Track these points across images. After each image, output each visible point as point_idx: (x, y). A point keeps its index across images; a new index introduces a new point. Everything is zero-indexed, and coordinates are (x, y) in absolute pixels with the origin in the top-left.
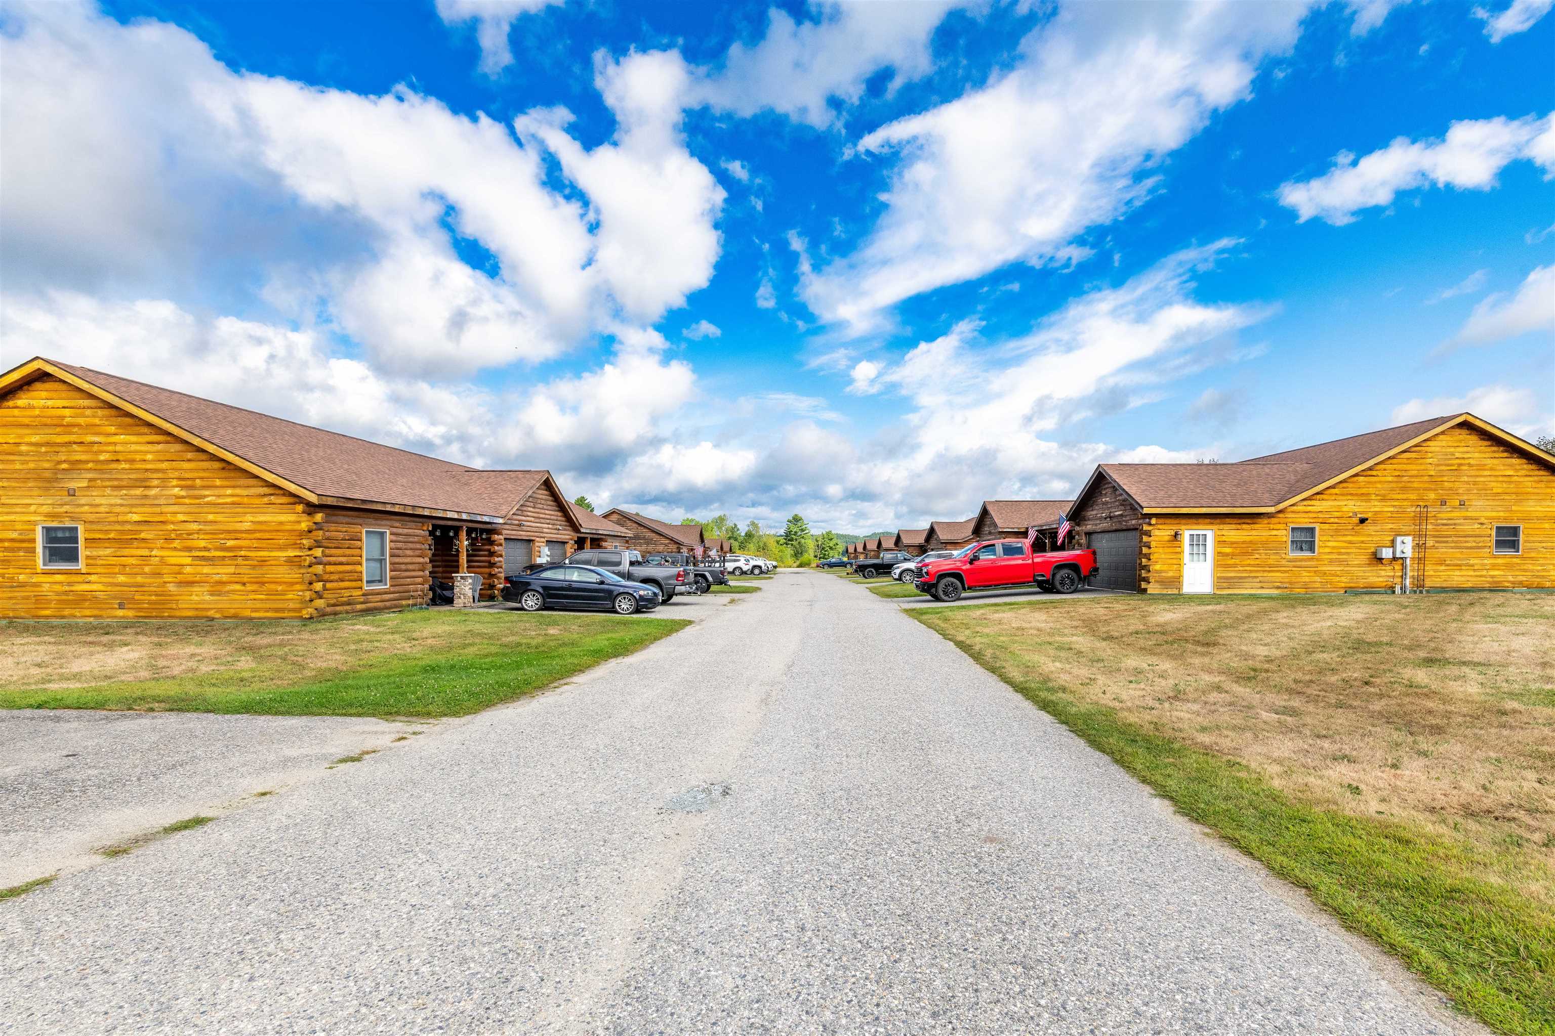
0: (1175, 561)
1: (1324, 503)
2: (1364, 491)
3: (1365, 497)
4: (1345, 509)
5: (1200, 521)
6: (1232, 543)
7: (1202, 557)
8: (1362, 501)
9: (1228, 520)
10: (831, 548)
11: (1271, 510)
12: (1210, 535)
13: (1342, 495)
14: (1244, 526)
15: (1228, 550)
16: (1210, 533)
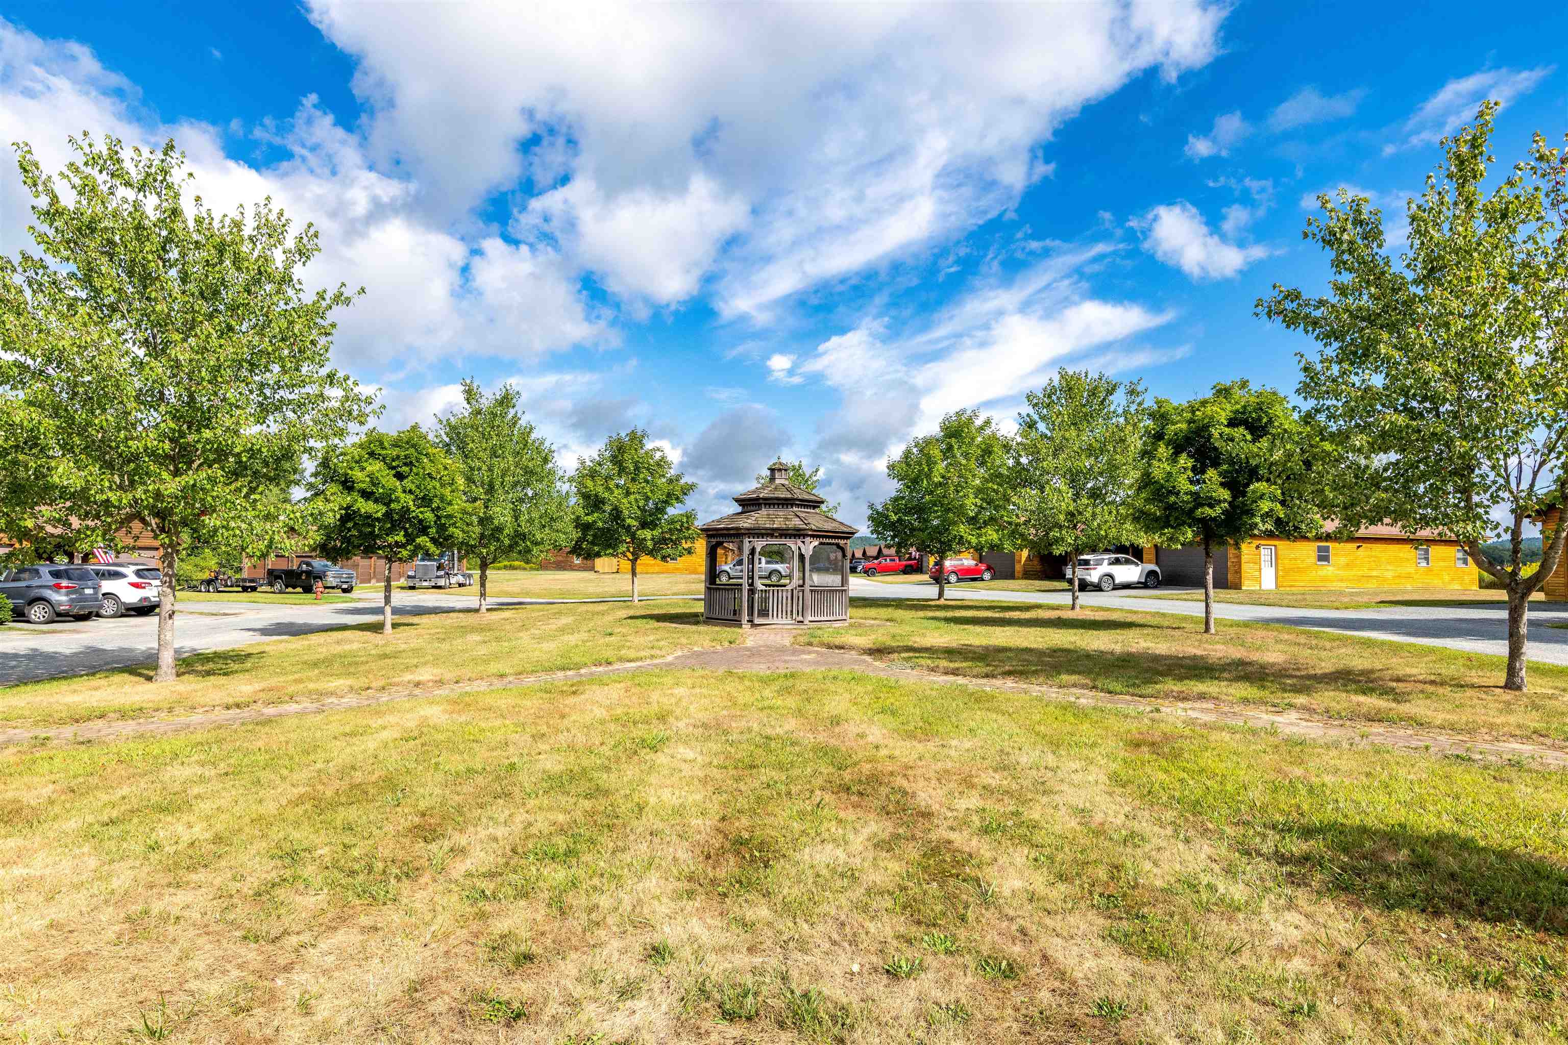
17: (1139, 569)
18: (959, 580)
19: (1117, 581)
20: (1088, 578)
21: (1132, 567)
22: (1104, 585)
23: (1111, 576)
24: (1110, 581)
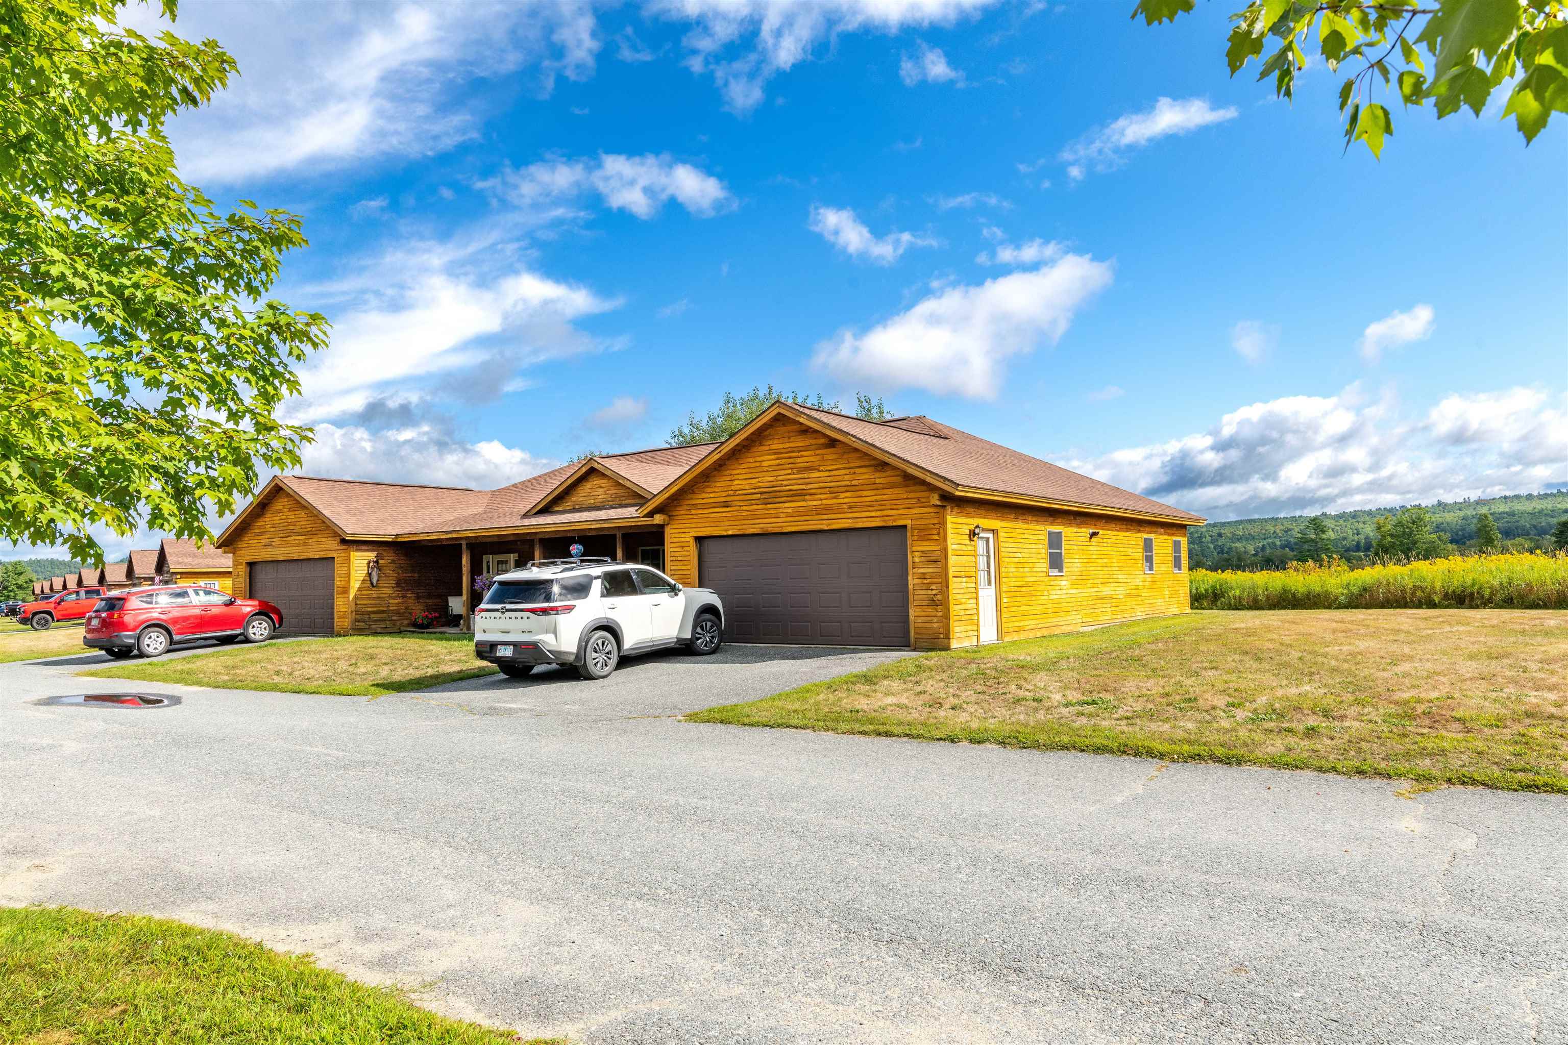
10: (20, 587)
17: (680, 601)
18: (173, 647)
19: (629, 642)
20: (548, 641)
21: (663, 598)
22: (595, 661)
23: (610, 629)
24: (611, 646)
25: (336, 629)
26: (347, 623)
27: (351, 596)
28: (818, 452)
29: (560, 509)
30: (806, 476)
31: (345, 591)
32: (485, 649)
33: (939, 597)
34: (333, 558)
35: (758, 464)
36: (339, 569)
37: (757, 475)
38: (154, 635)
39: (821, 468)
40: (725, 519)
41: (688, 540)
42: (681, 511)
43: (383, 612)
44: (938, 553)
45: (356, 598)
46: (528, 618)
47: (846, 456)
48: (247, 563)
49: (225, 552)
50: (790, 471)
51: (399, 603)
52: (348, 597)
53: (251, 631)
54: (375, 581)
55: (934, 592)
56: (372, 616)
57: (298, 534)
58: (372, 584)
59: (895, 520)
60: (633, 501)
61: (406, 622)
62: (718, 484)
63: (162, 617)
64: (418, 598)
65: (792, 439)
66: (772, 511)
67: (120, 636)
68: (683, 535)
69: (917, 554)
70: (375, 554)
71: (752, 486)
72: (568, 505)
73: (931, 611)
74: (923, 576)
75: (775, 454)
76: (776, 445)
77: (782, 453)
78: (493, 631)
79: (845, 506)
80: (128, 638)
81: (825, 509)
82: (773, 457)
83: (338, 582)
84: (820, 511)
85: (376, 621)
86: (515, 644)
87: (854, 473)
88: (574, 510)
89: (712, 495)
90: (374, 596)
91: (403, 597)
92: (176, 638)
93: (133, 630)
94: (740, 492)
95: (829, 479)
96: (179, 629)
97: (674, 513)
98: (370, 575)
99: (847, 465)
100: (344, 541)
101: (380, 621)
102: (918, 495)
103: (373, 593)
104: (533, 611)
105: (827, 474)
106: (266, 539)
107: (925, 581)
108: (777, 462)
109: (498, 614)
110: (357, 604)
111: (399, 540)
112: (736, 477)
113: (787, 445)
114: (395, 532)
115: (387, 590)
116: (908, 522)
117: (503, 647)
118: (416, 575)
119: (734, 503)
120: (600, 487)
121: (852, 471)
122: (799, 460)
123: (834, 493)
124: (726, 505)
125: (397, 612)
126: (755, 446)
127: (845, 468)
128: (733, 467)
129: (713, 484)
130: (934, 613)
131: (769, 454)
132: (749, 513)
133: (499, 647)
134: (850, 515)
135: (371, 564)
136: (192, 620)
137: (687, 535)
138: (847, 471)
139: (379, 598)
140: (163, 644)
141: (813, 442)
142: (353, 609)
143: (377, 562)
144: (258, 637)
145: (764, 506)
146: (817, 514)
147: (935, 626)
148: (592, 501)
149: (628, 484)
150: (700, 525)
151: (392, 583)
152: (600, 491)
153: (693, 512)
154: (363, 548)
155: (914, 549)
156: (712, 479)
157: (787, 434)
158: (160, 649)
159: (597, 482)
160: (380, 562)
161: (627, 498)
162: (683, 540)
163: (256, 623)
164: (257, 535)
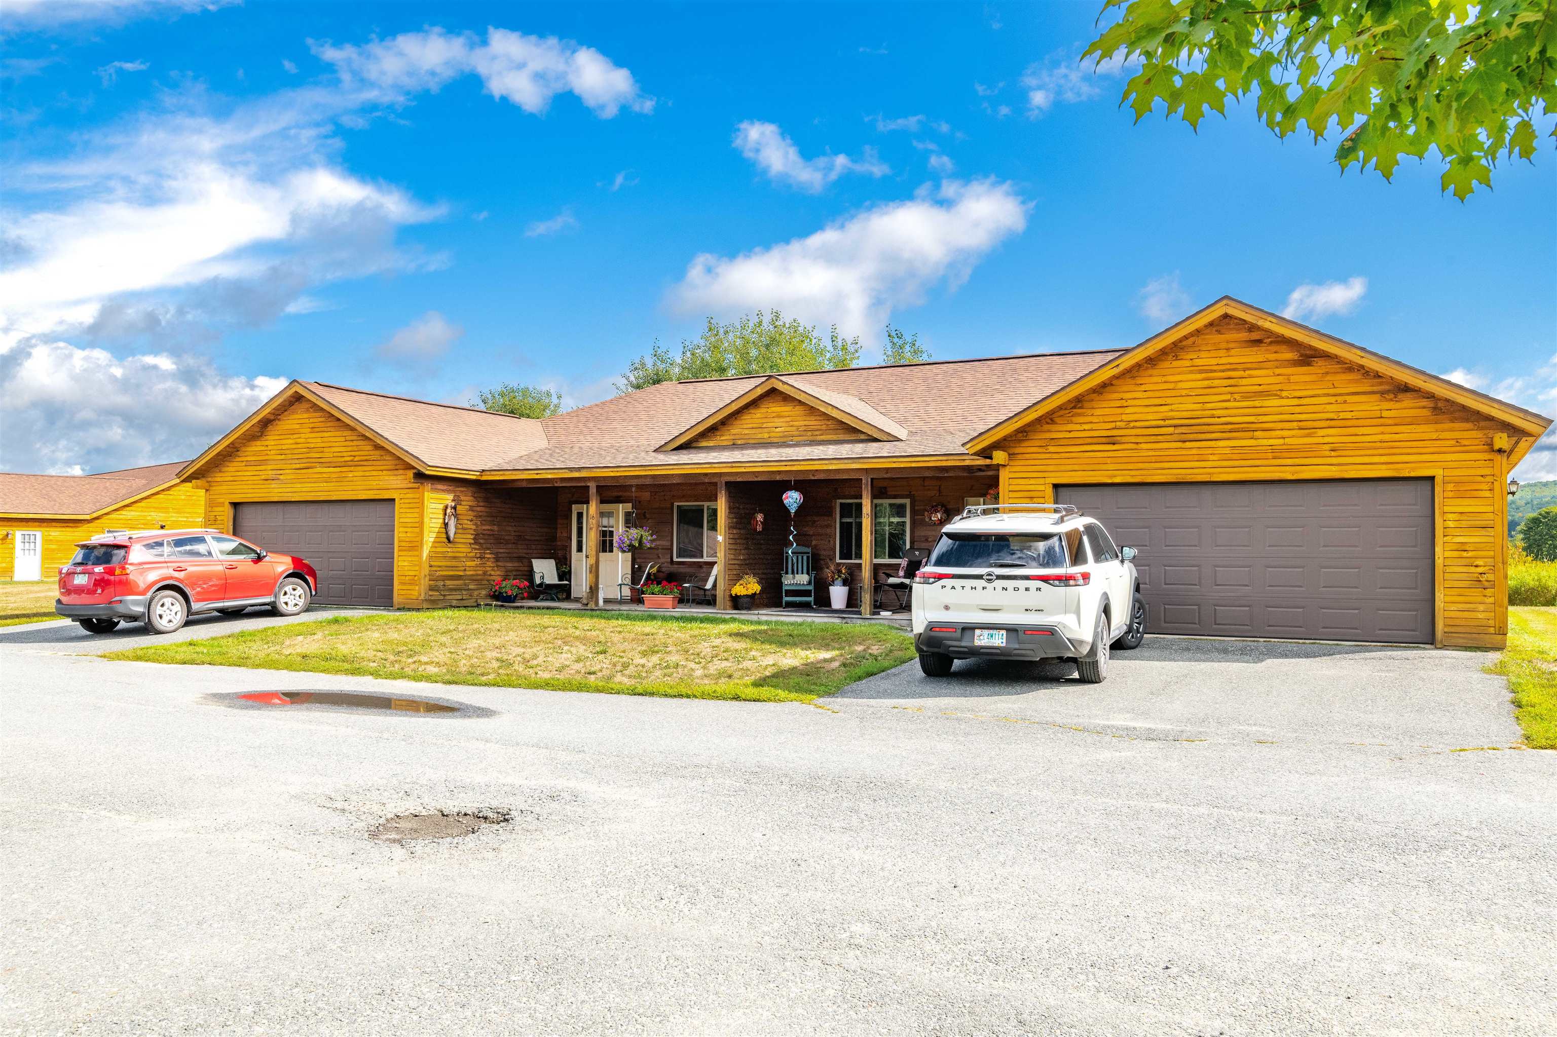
0: (7, 555)
1: (133, 513)
2: (164, 505)
3: (165, 510)
4: (149, 518)
5: (30, 523)
6: (58, 541)
7: (32, 552)
8: (162, 512)
9: (54, 524)
11: (88, 517)
12: (39, 535)
13: (147, 508)
14: (68, 529)
15: (54, 547)
16: (38, 534)
18: (192, 618)
24: (1106, 634)
25: (397, 599)
26: (419, 591)
27: (425, 554)
28: (1278, 371)
29: (711, 444)
30: (1257, 404)
31: (415, 546)
32: (954, 635)
33: (1490, 577)
34: (394, 500)
35: (1171, 386)
36: (402, 516)
37: (1169, 401)
38: (168, 601)
39: (1284, 394)
40: (1109, 461)
41: (1042, 488)
42: (1028, 448)
43: (459, 578)
44: (1491, 516)
45: (430, 557)
46: (1039, 589)
47: (1329, 378)
48: (231, 503)
49: (198, 487)
50: (1228, 397)
51: (477, 566)
52: (420, 556)
53: (283, 599)
54: (452, 535)
55: (1480, 570)
56: (448, 583)
57: (329, 465)
58: (448, 538)
59: (1413, 469)
60: (841, 437)
61: (484, 592)
62: (1098, 412)
63: (176, 574)
64: (497, 559)
65: (1233, 352)
66: (1194, 452)
67: (125, 601)
68: (1032, 481)
69: (1451, 516)
70: (451, 497)
71: (1160, 416)
72: (725, 438)
73: (1475, 595)
74: (1462, 548)
75: (1201, 372)
76: (1205, 359)
77: (1215, 371)
78: (961, 607)
79: (1327, 447)
80: (134, 603)
81: (1288, 451)
82: (1199, 376)
83: (399, 533)
84: (1277, 453)
85: (451, 590)
86: (1012, 630)
87: (1345, 402)
88: (734, 446)
89: (1086, 427)
90: (450, 554)
91: (481, 558)
92: (195, 606)
93: (143, 593)
94: (1138, 424)
95: (1298, 409)
96: (198, 593)
97: (1017, 451)
98: (446, 525)
99: (1332, 391)
100: (420, 476)
101: (455, 590)
102: (1457, 435)
103: (449, 550)
104: (1045, 579)
105: (1296, 402)
106: (268, 471)
107: (1465, 554)
108: (1206, 383)
109: (982, 583)
110: (431, 566)
111: (484, 478)
112: (1130, 403)
113: (1223, 361)
114: (480, 468)
115: (464, 547)
116: (1438, 473)
117: (986, 632)
118: (496, 528)
119: (1124, 439)
120: (779, 417)
121: (1340, 399)
122: (1244, 381)
123: (1308, 429)
124: (1111, 441)
125: (472, 579)
126: (1166, 360)
127: (1328, 395)
128: (1125, 388)
129: (1089, 412)
130: (1479, 599)
131: (1191, 372)
132: (1151, 453)
133: (978, 632)
134: (1334, 461)
135: (449, 511)
136: (215, 582)
137: (1042, 481)
138: (1333, 399)
139: (455, 557)
140: (179, 614)
141: (1272, 356)
142: (427, 572)
143: (455, 508)
144: (291, 609)
145: (1180, 445)
146: (1274, 458)
147: (1480, 616)
148: (766, 436)
149: (835, 414)
150: (1063, 468)
151: (469, 538)
152: (778, 422)
153: (1052, 449)
154: (440, 486)
155: (1446, 509)
156: (1086, 404)
157: (1224, 345)
158: (175, 622)
159: (774, 409)
160: (459, 507)
161: (828, 431)
162: (1032, 488)
163: (288, 589)
164: (248, 464)
